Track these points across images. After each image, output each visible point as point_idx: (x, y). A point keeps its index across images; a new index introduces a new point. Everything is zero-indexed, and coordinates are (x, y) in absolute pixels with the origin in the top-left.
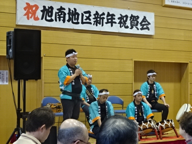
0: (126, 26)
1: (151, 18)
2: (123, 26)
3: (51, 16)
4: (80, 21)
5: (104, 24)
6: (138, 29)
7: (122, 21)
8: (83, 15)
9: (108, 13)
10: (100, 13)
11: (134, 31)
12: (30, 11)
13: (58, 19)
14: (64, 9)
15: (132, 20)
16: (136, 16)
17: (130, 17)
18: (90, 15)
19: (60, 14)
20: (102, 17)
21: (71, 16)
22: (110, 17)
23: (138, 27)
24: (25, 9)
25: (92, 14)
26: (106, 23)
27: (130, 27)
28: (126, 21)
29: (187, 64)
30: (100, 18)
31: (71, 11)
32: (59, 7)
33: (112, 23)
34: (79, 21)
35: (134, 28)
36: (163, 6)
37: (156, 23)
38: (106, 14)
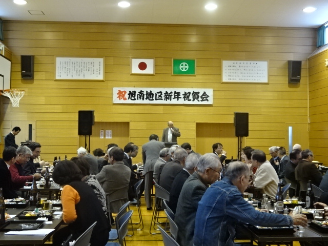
0: (189, 99)
1: (210, 92)
2: (186, 100)
3: (135, 97)
4: (154, 98)
5: (172, 99)
6: (199, 101)
7: (186, 96)
8: (156, 95)
9: (175, 92)
10: (169, 92)
11: (196, 102)
12: (121, 95)
13: (139, 98)
14: (143, 92)
15: (194, 95)
16: (197, 92)
17: (192, 93)
18: (162, 94)
19: (140, 95)
20: (170, 94)
21: (148, 96)
22: (176, 94)
23: (199, 99)
24: (118, 94)
25: (163, 93)
26: (174, 98)
27: (192, 100)
28: (189, 96)
30: (169, 96)
31: (148, 93)
32: (140, 91)
33: (178, 98)
35: (196, 100)
36: (221, 83)
37: (214, 95)
38: (173, 92)
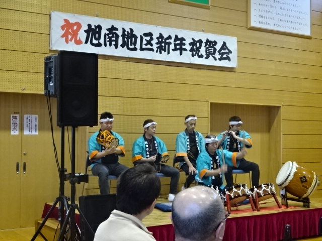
0: (200, 54)
1: (232, 44)
2: (195, 55)
3: (99, 39)
4: (138, 46)
5: (171, 51)
6: (215, 59)
7: (195, 47)
8: (142, 38)
9: (176, 36)
10: (165, 36)
11: (210, 62)
12: (70, 30)
13: (108, 43)
14: (117, 29)
15: (207, 46)
16: (213, 41)
17: (205, 43)
18: (152, 39)
19: (111, 36)
20: (167, 41)
21: (126, 40)
22: (178, 42)
23: (215, 56)
24: (63, 28)
25: (155, 37)
26: (174, 50)
27: (205, 56)
28: (200, 48)
29: (279, 107)
30: (166, 43)
31: (126, 33)
32: (110, 27)
33: (181, 50)
34: (136, 47)
35: (211, 57)
36: (248, 27)
38: (173, 37)
